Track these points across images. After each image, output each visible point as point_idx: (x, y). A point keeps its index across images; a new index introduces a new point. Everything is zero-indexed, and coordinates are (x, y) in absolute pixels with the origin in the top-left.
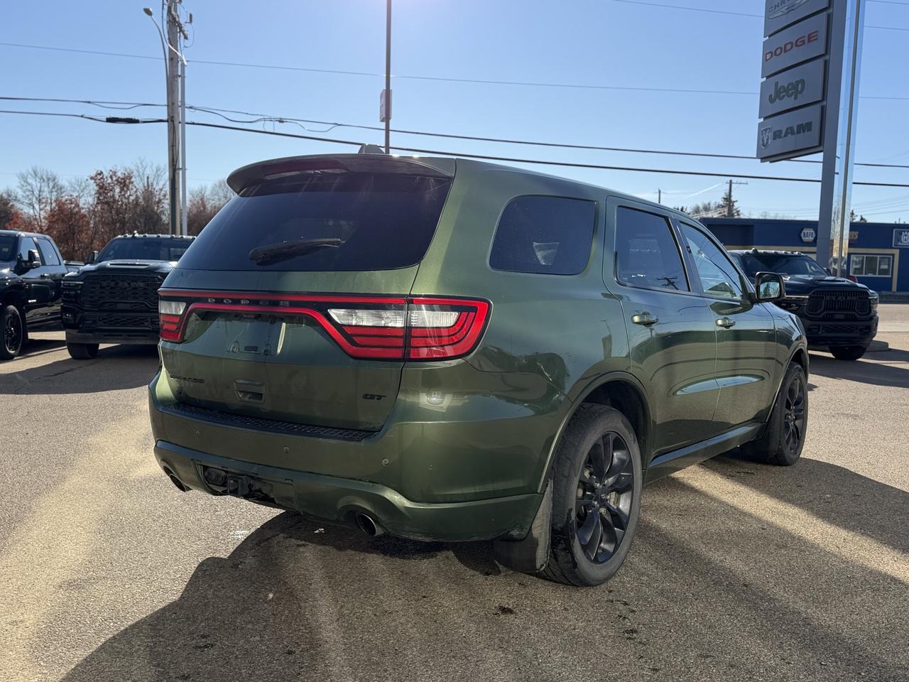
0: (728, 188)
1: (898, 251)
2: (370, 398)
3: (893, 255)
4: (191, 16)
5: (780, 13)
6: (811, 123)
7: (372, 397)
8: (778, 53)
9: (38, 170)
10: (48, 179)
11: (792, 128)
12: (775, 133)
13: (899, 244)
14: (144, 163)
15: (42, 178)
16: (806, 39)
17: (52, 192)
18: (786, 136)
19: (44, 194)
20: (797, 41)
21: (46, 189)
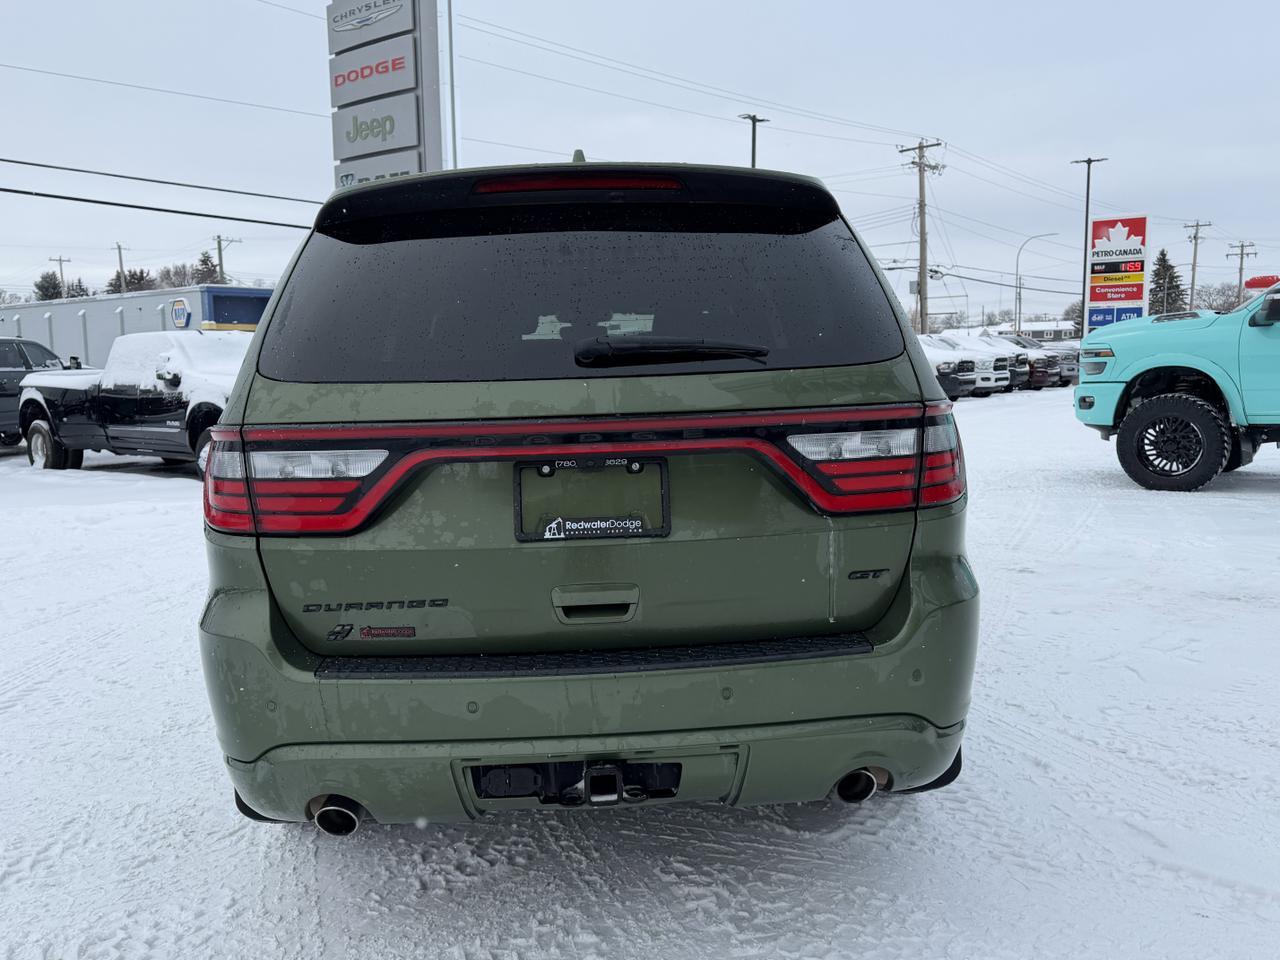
5: (351, 27)
8: (352, 77)
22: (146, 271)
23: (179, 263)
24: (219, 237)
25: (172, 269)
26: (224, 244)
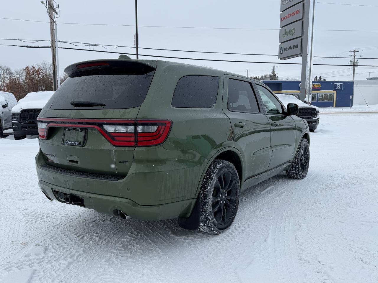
0: (273, 69)
1: (336, 91)
2: (122, 163)
3: (334, 93)
4: (58, 5)
5: (286, 3)
6: (298, 45)
7: (123, 162)
8: (285, 18)
9: (2, 66)
10: (6, 70)
11: (291, 47)
12: (285, 49)
13: (336, 89)
14: (45, 63)
15: (4, 70)
16: (296, 13)
17: (8, 75)
18: (289, 50)
19: (5, 76)
20: (292, 13)
21: (6, 74)
22: (258, 76)
23: (266, 74)
24: (274, 66)
25: (264, 76)
26: (275, 68)
